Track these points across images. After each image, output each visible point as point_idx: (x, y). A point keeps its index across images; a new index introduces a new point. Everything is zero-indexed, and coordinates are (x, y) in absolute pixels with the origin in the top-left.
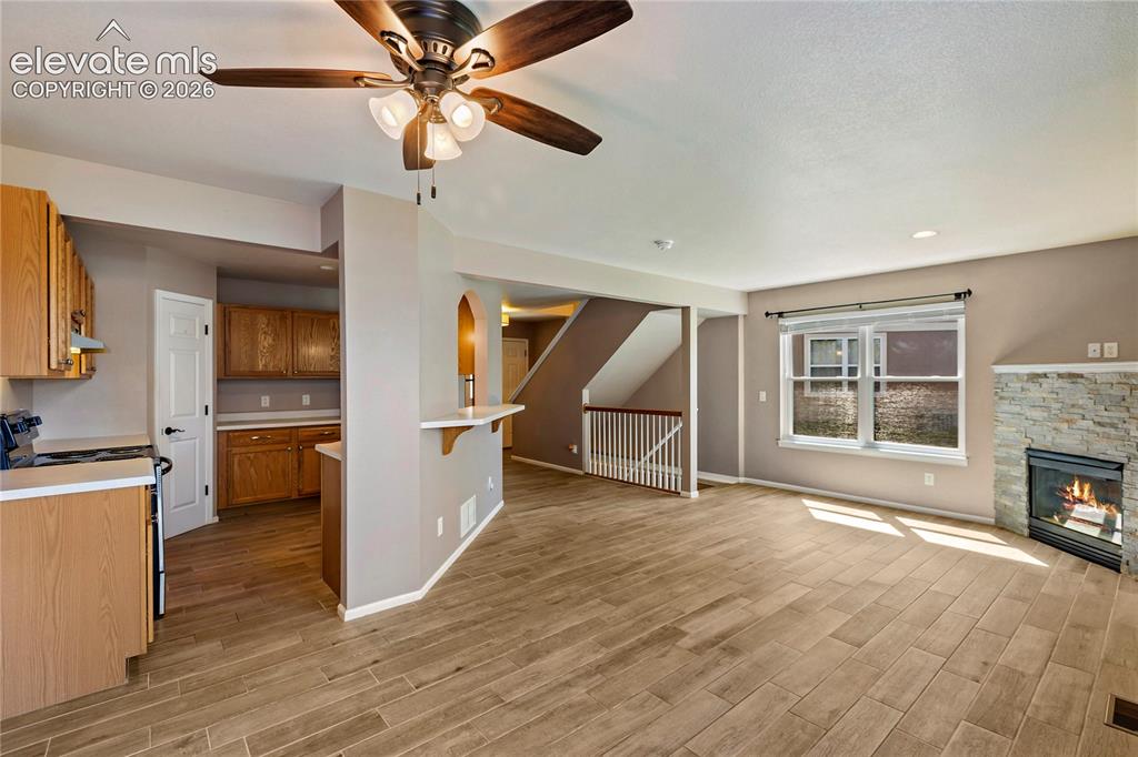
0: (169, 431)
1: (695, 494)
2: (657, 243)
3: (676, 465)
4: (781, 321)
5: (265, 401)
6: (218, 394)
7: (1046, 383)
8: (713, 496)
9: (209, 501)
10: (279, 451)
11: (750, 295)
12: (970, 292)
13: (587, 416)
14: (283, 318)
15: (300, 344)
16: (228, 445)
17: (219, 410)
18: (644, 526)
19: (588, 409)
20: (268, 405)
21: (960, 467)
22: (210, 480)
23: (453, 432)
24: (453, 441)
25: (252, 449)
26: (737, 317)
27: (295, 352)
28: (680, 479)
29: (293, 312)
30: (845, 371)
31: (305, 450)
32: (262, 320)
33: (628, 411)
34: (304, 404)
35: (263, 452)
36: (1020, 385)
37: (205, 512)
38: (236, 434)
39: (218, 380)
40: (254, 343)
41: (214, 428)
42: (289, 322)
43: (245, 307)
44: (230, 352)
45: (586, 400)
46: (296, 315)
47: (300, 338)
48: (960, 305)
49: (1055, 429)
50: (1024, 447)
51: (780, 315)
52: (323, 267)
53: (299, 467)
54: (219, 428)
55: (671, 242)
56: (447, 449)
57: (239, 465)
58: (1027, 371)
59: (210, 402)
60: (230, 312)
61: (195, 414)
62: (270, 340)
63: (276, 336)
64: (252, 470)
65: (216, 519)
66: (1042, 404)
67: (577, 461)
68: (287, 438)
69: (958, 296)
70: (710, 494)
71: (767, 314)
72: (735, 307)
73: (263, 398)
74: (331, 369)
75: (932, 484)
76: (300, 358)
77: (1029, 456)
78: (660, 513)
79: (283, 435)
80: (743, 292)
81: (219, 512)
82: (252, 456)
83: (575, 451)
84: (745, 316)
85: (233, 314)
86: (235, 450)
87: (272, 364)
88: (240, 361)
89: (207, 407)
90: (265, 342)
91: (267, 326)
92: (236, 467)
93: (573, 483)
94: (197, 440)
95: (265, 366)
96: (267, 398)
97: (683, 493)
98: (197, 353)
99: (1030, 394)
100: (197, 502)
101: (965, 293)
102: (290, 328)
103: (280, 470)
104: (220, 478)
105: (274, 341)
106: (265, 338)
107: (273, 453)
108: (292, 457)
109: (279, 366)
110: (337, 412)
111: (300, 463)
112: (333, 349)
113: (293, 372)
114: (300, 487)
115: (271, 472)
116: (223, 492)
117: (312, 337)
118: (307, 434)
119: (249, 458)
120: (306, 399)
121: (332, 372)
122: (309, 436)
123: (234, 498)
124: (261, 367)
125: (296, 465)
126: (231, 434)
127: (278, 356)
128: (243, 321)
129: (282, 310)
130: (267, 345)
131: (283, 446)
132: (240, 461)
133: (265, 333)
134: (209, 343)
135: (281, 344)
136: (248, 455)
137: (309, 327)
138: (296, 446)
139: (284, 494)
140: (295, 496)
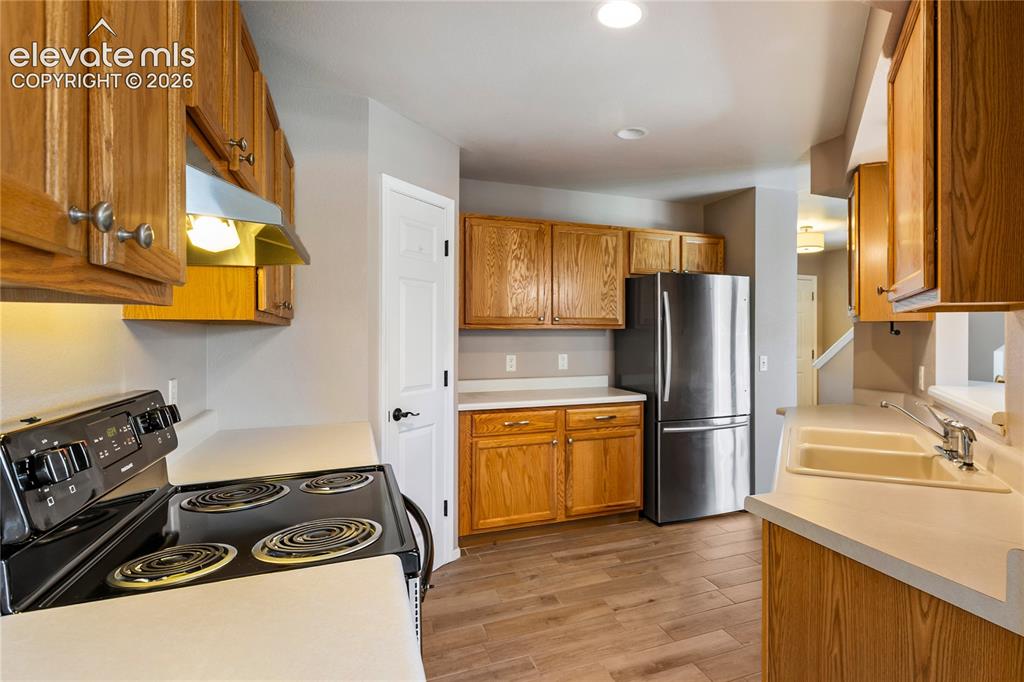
0: (398, 415)
5: (511, 362)
6: (461, 350)
9: (449, 525)
10: (540, 445)
14: (540, 234)
15: (562, 276)
16: (473, 434)
17: (461, 375)
20: (514, 369)
22: (449, 492)
25: (505, 441)
27: (557, 285)
29: (552, 227)
31: (575, 444)
32: (513, 237)
34: (560, 368)
35: (520, 446)
38: (484, 416)
39: (460, 330)
40: (501, 271)
41: (455, 407)
42: (547, 239)
43: (491, 218)
44: (471, 288)
46: (556, 230)
47: (561, 266)
53: (567, 471)
54: (461, 407)
57: (487, 466)
59: (450, 363)
60: (471, 226)
61: (429, 386)
62: (523, 267)
63: (532, 262)
64: (505, 475)
65: (458, 554)
68: (551, 425)
73: (508, 358)
74: (603, 314)
76: (562, 298)
79: (547, 419)
81: (460, 540)
82: (504, 451)
85: (475, 228)
86: (482, 443)
87: (524, 307)
88: (483, 310)
89: (446, 374)
90: (517, 270)
91: (520, 247)
92: (483, 470)
94: (434, 426)
95: (516, 308)
98: (434, 286)
102: (548, 250)
103: (541, 476)
104: (462, 488)
105: (528, 269)
106: (517, 266)
107: (531, 448)
108: (558, 454)
109: (535, 309)
110: (604, 381)
111: (568, 464)
112: (605, 283)
113: (553, 319)
114: (569, 504)
115: (530, 478)
116: (466, 508)
117: (577, 265)
118: (577, 418)
119: (500, 456)
120: (563, 361)
121: (604, 319)
122: (581, 421)
123: (479, 519)
124: (510, 312)
125: (563, 467)
126: (476, 416)
127: (533, 294)
128: (488, 239)
129: (539, 223)
130: (518, 278)
131: (546, 437)
132: (488, 460)
133: (517, 258)
134: (449, 268)
135: (537, 275)
136: (499, 450)
137: (574, 249)
138: (563, 438)
139: (546, 514)
140: (561, 518)
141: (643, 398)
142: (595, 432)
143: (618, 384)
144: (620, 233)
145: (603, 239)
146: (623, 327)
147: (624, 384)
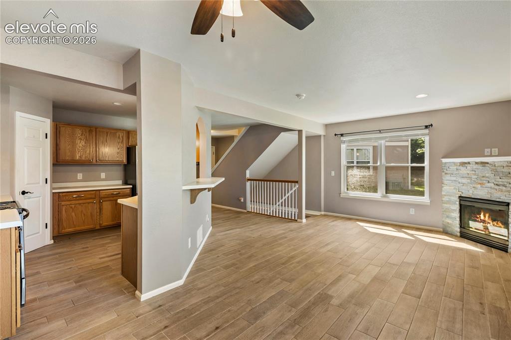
0: (24, 193)
1: (304, 220)
2: (298, 95)
3: (295, 207)
4: (342, 138)
5: (80, 176)
6: (54, 172)
7: (469, 167)
8: (312, 221)
9: (48, 233)
10: (88, 203)
11: (327, 126)
12: (432, 125)
13: (248, 184)
14: (90, 131)
15: (100, 145)
16: (58, 200)
17: (54, 180)
18: (286, 238)
19: (249, 180)
20: (81, 178)
21: (427, 206)
22: (48, 220)
23: (197, 191)
24: (196, 196)
25: (73, 202)
26: (320, 136)
27: (97, 149)
28: (297, 214)
29: (96, 128)
30: (355, 163)
31: (103, 202)
32: (78, 132)
33: (267, 181)
34: (101, 178)
35: (80, 204)
36: (456, 167)
37: (46, 239)
38: (63, 194)
39: (53, 164)
40: (74, 144)
41: (51, 191)
42: (94, 133)
43: (69, 125)
44: (59, 149)
45: (248, 176)
46: (98, 130)
47: (100, 142)
48: (427, 131)
49: (474, 187)
50: (458, 196)
51: (342, 135)
52: (115, 103)
53: (100, 212)
54: (54, 191)
55: (305, 95)
56: (193, 200)
57: (66, 211)
58: (460, 161)
59: (48, 176)
60: (60, 127)
61: (39, 183)
62: (83, 142)
63: (87, 141)
64: (73, 214)
65: (52, 242)
66: (467, 176)
67: (244, 206)
68: (93, 196)
69: (426, 127)
70: (311, 220)
71: (336, 135)
72: (320, 132)
73: (78, 174)
74: (118, 159)
75: (413, 213)
76: (100, 153)
77: (460, 200)
78: (291, 231)
79: (91, 194)
80: (324, 124)
81: (54, 238)
82: (73, 206)
83: (242, 200)
84: (324, 136)
85: (62, 128)
86: (63, 203)
87: (84, 156)
88: (66, 155)
89: (46, 179)
90: (80, 144)
91: (82, 135)
92: (64, 212)
93: (243, 216)
94: (41, 198)
95: (80, 157)
96: (81, 174)
97: (299, 220)
98: (41, 149)
99: (461, 172)
100: (41, 233)
101: (430, 126)
102: (94, 137)
103: (89, 214)
104: (54, 219)
105: (85, 143)
106: (80, 142)
107: (85, 204)
108: (96, 206)
109: (89, 157)
110: (120, 182)
111: (101, 209)
112: (118, 149)
113: (96, 161)
114: (101, 222)
115: (84, 215)
116: (56, 227)
117: (107, 142)
118: (104, 194)
119: (72, 207)
120: (103, 175)
121: (118, 161)
122: (106, 195)
123: (62, 230)
124: (78, 158)
125: (99, 210)
126: (61, 194)
127: (88, 152)
128: (67, 132)
129: (90, 127)
130: (81, 146)
131: (91, 200)
132: (66, 209)
133: (80, 139)
134: (48, 143)
135: (90, 145)
136: (71, 206)
137: (105, 137)
138: (99, 200)
139: (92, 226)
140: (98, 227)
141: (131, 186)
142: (112, 198)
143: (126, 183)
144: (125, 132)
145: (118, 134)
146: (126, 163)
147: (128, 183)
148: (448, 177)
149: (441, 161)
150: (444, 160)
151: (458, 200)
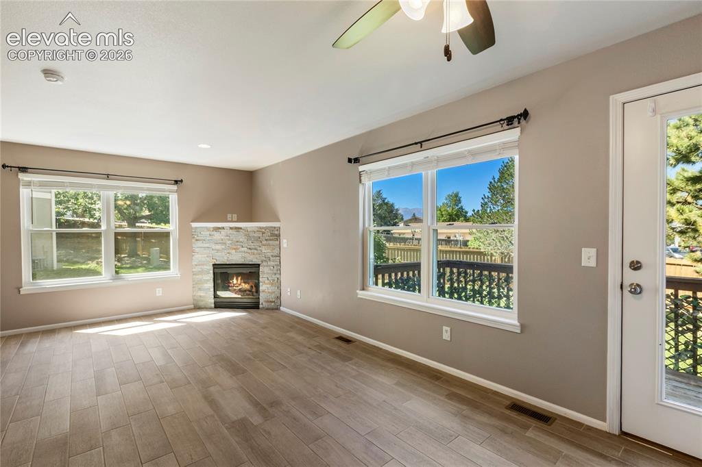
7: (223, 232)
12: (182, 181)
48: (175, 188)
49: (228, 253)
50: (212, 264)
58: (213, 226)
66: (221, 242)
69: (176, 182)
77: (214, 268)
99: (215, 238)
101: (179, 181)
148: (199, 244)
149: (191, 225)
150: (194, 225)
151: (212, 269)
